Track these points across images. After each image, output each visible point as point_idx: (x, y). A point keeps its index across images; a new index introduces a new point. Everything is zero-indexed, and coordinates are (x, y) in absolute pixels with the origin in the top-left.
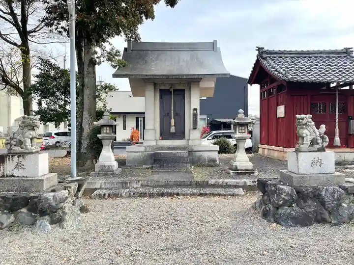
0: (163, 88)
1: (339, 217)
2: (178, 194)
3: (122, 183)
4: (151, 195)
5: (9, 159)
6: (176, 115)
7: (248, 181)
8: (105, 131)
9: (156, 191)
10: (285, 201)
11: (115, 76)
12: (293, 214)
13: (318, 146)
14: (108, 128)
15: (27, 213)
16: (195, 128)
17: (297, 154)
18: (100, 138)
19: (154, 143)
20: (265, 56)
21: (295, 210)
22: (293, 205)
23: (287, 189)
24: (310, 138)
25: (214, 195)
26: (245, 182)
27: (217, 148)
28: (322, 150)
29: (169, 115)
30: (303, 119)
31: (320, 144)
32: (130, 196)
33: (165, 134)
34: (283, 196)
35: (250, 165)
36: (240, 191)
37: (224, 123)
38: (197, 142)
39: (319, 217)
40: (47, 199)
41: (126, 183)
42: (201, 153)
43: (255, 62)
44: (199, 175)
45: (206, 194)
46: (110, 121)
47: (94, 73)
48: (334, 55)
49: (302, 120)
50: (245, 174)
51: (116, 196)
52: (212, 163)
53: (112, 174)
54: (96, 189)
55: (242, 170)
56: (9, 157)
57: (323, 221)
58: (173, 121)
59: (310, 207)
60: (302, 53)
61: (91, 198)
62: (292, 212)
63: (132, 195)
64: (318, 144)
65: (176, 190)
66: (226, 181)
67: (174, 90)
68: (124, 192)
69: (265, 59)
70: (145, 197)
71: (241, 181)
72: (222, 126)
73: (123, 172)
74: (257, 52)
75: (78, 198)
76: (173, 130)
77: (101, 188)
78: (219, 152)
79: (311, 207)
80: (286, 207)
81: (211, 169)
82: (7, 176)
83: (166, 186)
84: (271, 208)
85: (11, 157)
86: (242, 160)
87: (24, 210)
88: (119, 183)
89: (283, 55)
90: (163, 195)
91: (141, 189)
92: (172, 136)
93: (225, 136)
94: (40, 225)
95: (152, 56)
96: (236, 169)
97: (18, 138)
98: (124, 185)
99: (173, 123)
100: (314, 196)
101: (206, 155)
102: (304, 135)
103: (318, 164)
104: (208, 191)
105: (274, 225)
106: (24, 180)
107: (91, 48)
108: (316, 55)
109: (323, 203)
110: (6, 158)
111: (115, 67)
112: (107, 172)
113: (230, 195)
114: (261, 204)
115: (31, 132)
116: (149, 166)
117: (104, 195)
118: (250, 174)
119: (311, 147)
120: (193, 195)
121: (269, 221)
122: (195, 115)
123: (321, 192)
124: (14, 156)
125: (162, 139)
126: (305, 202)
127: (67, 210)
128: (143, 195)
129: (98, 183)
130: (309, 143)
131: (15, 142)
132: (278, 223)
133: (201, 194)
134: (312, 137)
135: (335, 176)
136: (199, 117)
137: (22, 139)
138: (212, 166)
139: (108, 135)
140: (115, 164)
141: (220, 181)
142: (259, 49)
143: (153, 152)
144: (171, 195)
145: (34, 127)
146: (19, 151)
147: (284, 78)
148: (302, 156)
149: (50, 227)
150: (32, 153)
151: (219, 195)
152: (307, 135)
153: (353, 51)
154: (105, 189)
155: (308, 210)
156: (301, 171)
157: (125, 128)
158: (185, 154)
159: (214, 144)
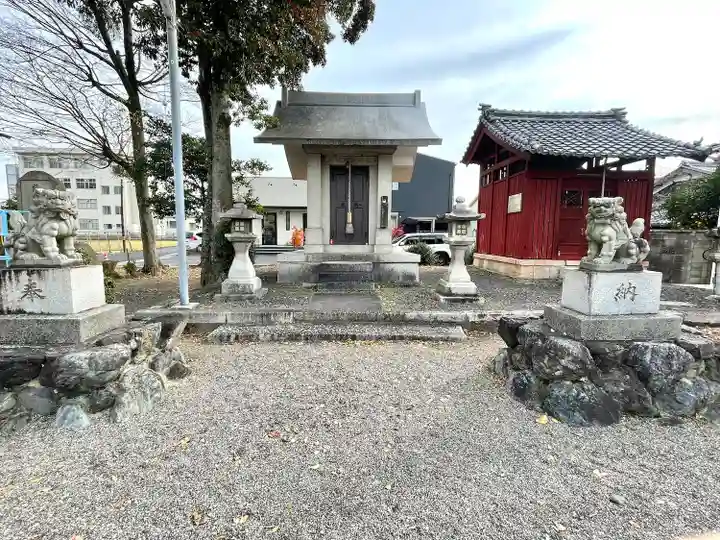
0: (335, 163)
1: (675, 405)
2: (354, 338)
3: (262, 316)
4: (308, 339)
5: (10, 277)
6: (355, 206)
7: (472, 315)
8: (237, 229)
9: (315, 330)
10: (567, 371)
11: (258, 140)
12: (584, 398)
13: (629, 261)
14: (242, 224)
15: (43, 390)
16: (384, 226)
17: (590, 277)
18: (229, 240)
19: (320, 250)
20: (492, 118)
21: (587, 391)
22: (583, 379)
23: (574, 347)
24: (615, 244)
25: (414, 339)
26: (467, 318)
27: (417, 258)
28: (636, 268)
29: (344, 206)
30: (607, 205)
31: (634, 257)
32: (272, 339)
33: (338, 236)
34: (563, 362)
35: (472, 288)
36: (458, 332)
37: (421, 223)
38: (386, 249)
39: (635, 405)
40: (72, 366)
41: (268, 315)
42: (392, 266)
43: (475, 128)
44: (389, 302)
45: (402, 338)
46: (245, 212)
47: (228, 137)
48: (596, 120)
49: (606, 207)
50: (464, 301)
51: (249, 338)
52: (408, 282)
53: (250, 299)
54: (217, 325)
55: (457, 295)
56: (10, 273)
57: (644, 413)
58: (350, 215)
59: (616, 383)
60: (547, 116)
61: (206, 342)
62: (582, 395)
63: (276, 337)
64: (629, 255)
65: (350, 330)
66: (435, 313)
67: (352, 167)
68: (263, 331)
69: (492, 122)
70: (298, 341)
71: (459, 314)
72: (418, 226)
73: (266, 296)
74: (480, 113)
75: (163, 352)
76: (350, 229)
77: (226, 323)
78: (420, 264)
79: (619, 383)
80: (568, 383)
81: (407, 292)
82: (9, 312)
83: (336, 321)
84: (532, 380)
85: (13, 273)
86: (459, 279)
87: (35, 384)
88: (256, 315)
89: (519, 119)
90: (328, 338)
91: (292, 327)
92: (349, 239)
93: (423, 241)
94: (64, 418)
95: (319, 113)
96: (449, 293)
97: (29, 235)
98: (265, 318)
99: (350, 219)
100: (625, 361)
101: (399, 269)
102: (605, 238)
103: (629, 296)
104: (405, 331)
105: (544, 419)
106: (38, 321)
107: (222, 97)
108: (567, 119)
109: (644, 377)
110: (4, 276)
111: (259, 127)
112: (241, 295)
113: (442, 339)
114: (506, 365)
115: (56, 225)
116: (310, 285)
117: (229, 337)
118: (471, 301)
119: (615, 263)
120: (379, 338)
121: (531, 408)
122: (384, 207)
123: (643, 354)
124: (20, 271)
125: (334, 243)
126: (606, 372)
127: (127, 383)
128: (294, 338)
129: (222, 314)
130: (613, 253)
131: (22, 243)
132: (550, 414)
133: (394, 338)
134: (620, 243)
135: (661, 321)
136: (390, 214)
137: (37, 238)
138: (408, 286)
139: (242, 236)
140: (255, 283)
141: (426, 314)
142: (484, 108)
143: (317, 264)
144: (342, 338)
145: (58, 213)
146: (31, 263)
147: (528, 148)
148: (599, 279)
149: (85, 419)
150: (59, 266)
151: (424, 339)
152: (610, 239)
153: (625, 114)
154: (231, 325)
155: (611, 388)
156: (595, 310)
157: (288, 228)
158: (367, 266)
159: (410, 251)
